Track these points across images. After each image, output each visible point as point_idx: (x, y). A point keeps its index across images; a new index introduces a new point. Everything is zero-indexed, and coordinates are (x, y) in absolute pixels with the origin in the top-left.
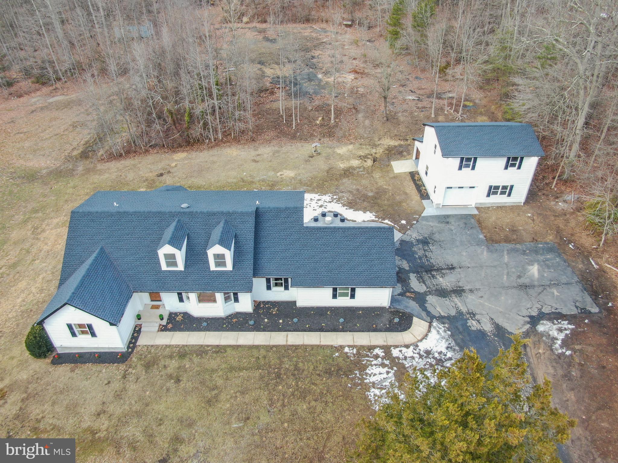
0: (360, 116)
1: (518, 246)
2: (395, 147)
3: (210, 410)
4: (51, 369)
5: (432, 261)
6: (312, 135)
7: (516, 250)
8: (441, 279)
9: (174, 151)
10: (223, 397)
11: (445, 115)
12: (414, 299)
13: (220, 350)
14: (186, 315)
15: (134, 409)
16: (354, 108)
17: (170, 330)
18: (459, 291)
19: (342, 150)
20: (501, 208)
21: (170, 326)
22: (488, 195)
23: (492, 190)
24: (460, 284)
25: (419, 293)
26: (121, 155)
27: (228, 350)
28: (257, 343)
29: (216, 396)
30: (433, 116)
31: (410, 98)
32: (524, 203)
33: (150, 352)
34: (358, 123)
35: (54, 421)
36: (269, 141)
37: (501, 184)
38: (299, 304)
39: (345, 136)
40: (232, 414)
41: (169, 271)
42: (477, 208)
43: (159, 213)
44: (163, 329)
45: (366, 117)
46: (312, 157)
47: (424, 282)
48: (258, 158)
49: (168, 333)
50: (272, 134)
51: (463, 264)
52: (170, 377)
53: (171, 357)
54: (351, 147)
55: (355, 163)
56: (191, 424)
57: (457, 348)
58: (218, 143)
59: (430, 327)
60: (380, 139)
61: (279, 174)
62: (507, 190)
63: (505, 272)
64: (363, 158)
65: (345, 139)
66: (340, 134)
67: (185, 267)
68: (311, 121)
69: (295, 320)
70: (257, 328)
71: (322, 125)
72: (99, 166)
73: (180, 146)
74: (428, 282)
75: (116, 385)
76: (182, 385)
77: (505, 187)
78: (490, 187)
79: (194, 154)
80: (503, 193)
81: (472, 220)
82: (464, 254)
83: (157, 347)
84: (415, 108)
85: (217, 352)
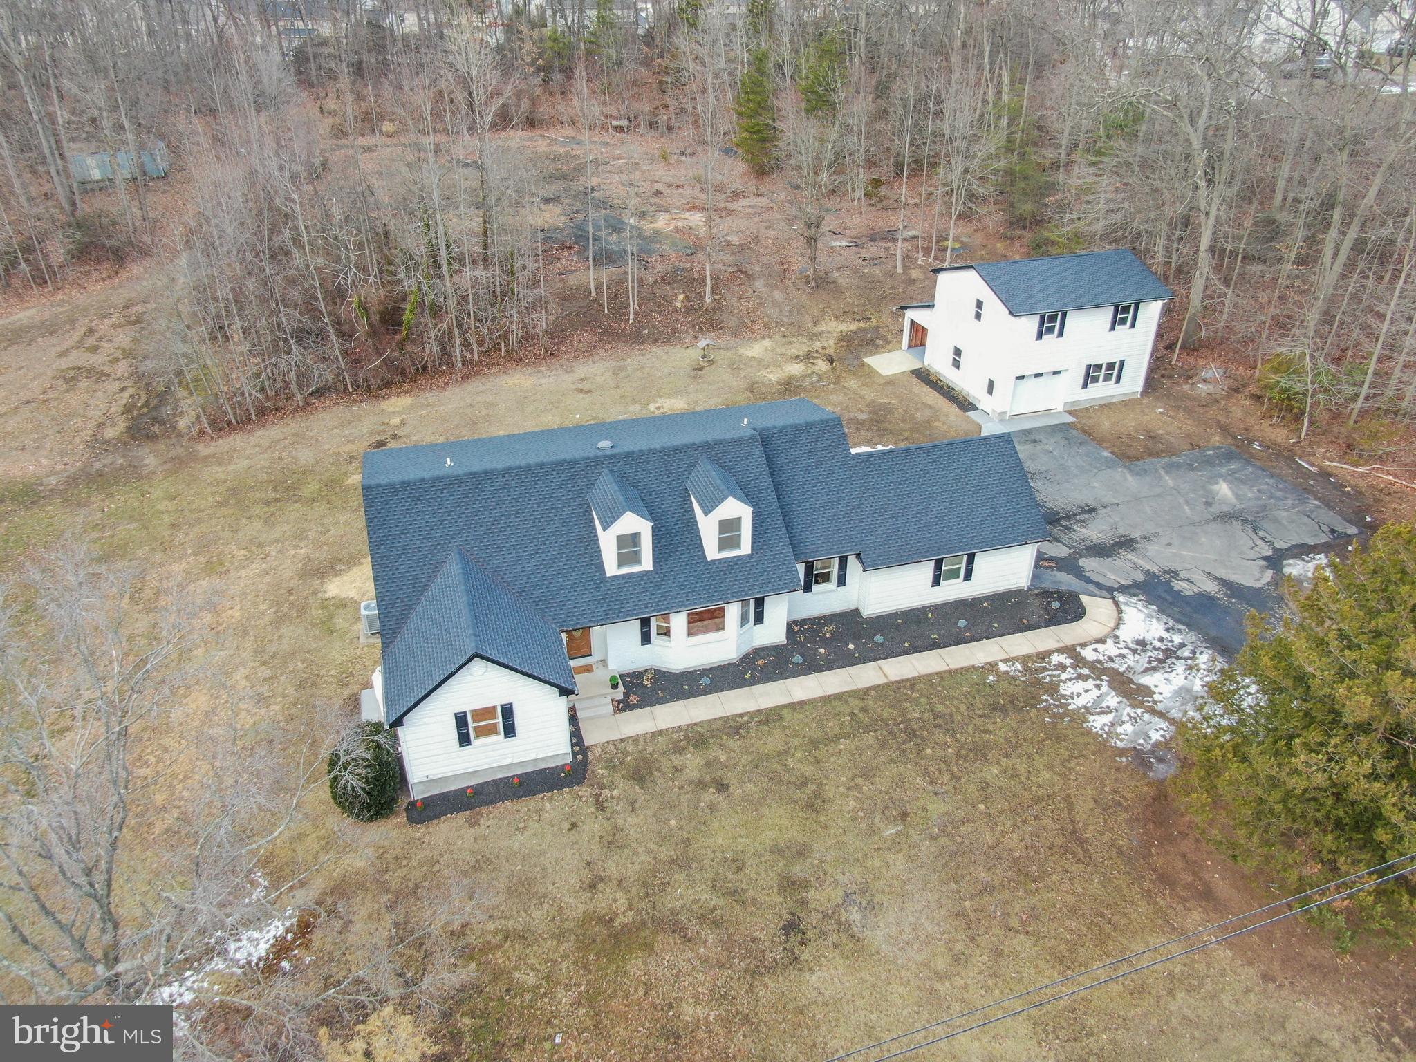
0: (759, 284)
1: (1175, 459)
2: (855, 333)
3: (822, 819)
4: (419, 832)
5: (1047, 505)
6: (675, 331)
7: (1178, 466)
8: (1083, 530)
9: (376, 397)
10: (830, 791)
11: (920, 267)
12: (1059, 569)
13: (770, 717)
14: (661, 676)
15: (662, 856)
16: (741, 271)
17: (639, 706)
18: (1127, 543)
19: (756, 349)
20: (1107, 406)
21: (634, 699)
22: (1085, 386)
23: (1091, 375)
24: (1121, 531)
25: (1061, 558)
27: (788, 714)
28: (832, 690)
29: (818, 794)
30: (899, 271)
31: (839, 244)
32: (1142, 394)
33: (625, 752)
34: (760, 298)
35: (499, 924)
36: (589, 351)
37: (1104, 360)
38: (868, 611)
39: (743, 325)
40: (870, 815)
41: (623, 576)
42: (1070, 413)
44: (623, 706)
45: (772, 287)
46: (701, 369)
47: (1057, 540)
48: (585, 385)
49: (636, 711)
50: (587, 338)
51: (1105, 500)
52: (701, 784)
53: (678, 749)
54: (767, 343)
55: (796, 369)
56: (803, 852)
57: (1182, 627)
58: (473, 370)
59: (1117, 604)
60: (816, 323)
61: (652, 407)
62: (1114, 370)
63: (1181, 500)
64: (807, 357)
65: (746, 330)
66: (733, 322)
67: (656, 561)
68: (663, 304)
69: (879, 638)
70: (812, 666)
71: (689, 310)
72: (203, 449)
73: (387, 384)
74: (1065, 538)
75: (594, 826)
76: (736, 790)
77: (1111, 366)
78: (1089, 367)
79: (431, 397)
80: (1108, 378)
81: (1074, 432)
82: (1096, 485)
83: (635, 739)
84: (860, 261)
85: (766, 722)
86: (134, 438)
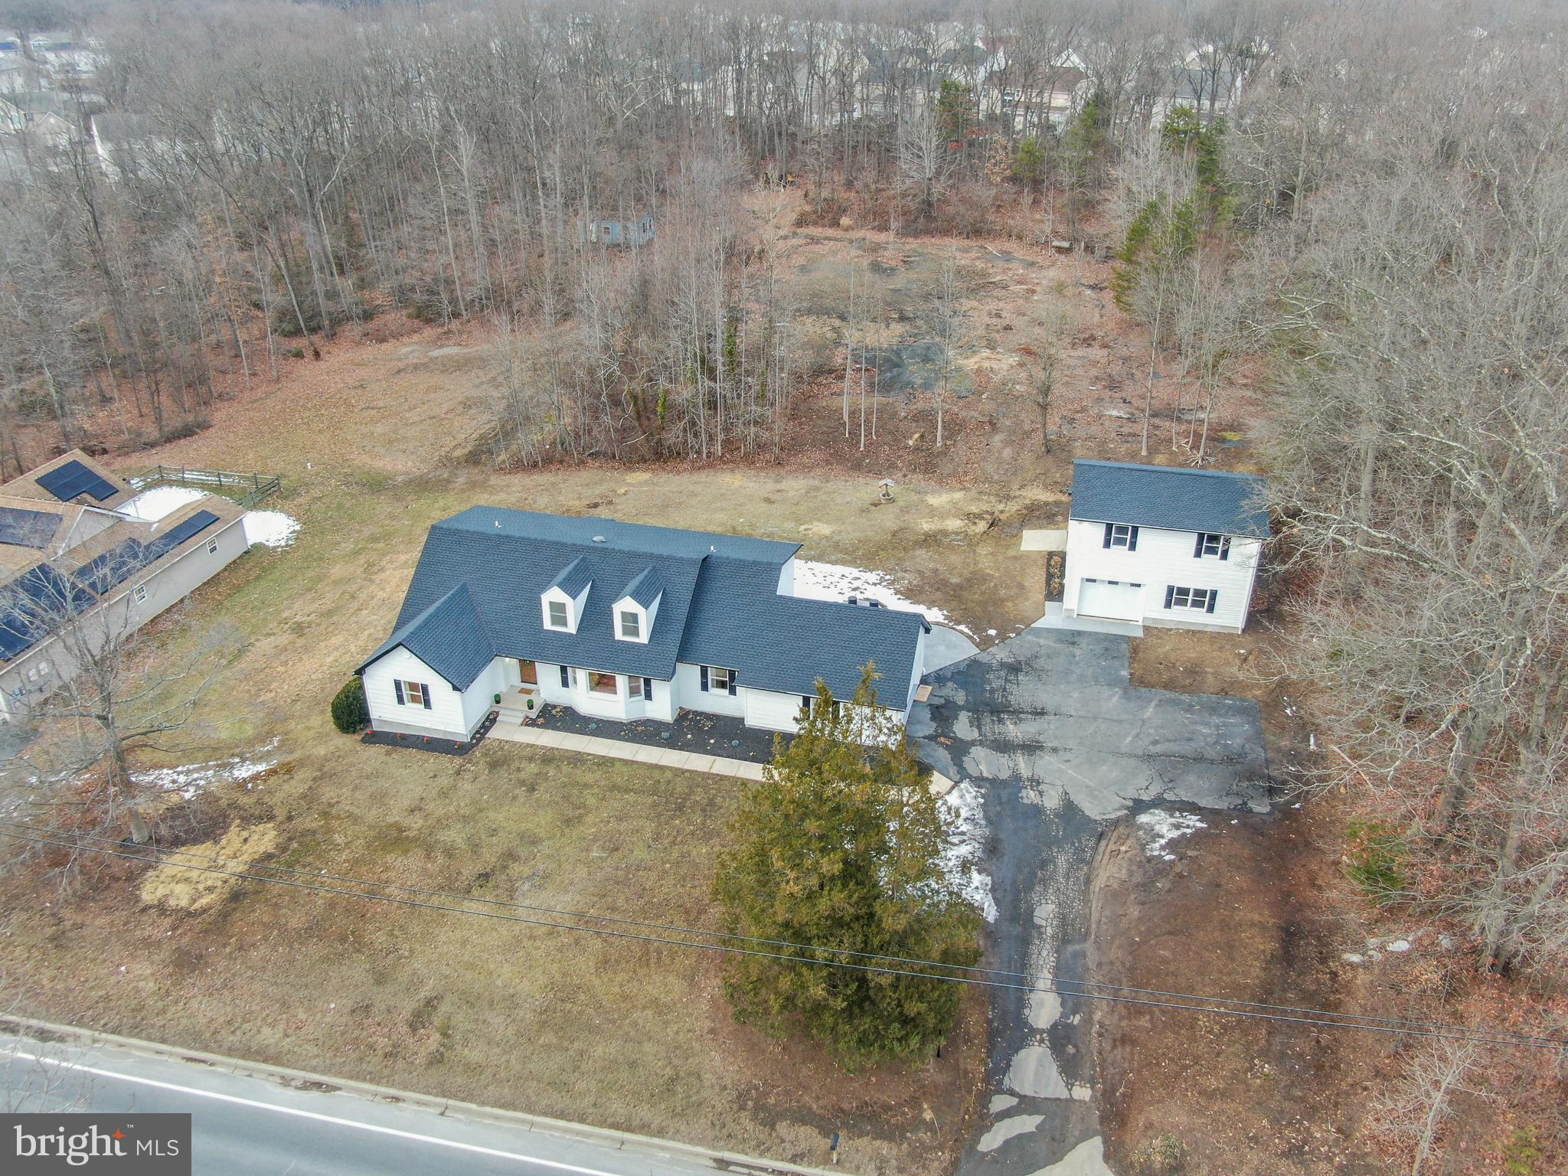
0: (997, 438)
1: (1186, 698)
2: (1047, 504)
3: (567, 830)
4: (360, 747)
5: (1011, 698)
6: (893, 466)
7: (1175, 703)
8: (1011, 727)
9: (630, 468)
10: (590, 819)
11: (1172, 453)
12: (947, 747)
13: (605, 762)
14: (569, 711)
15: (462, 812)
16: (990, 422)
17: (539, 726)
18: (1032, 748)
19: (939, 499)
20: (1194, 634)
21: (541, 721)
22: (1168, 605)
23: (1176, 596)
24: (1041, 738)
25: (961, 740)
26: (535, 465)
27: (618, 764)
28: (663, 763)
29: (580, 817)
30: (1144, 453)
31: (1115, 413)
32: (1244, 631)
33: (502, 749)
34: (989, 451)
35: (352, 809)
36: (807, 469)
37: (1192, 585)
38: (751, 722)
39: (954, 474)
40: (595, 840)
41: (554, 632)
42: (1146, 628)
43: (557, 543)
44: (530, 723)
45: (1007, 443)
46: (875, 505)
47: (979, 728)
48: (777, 497)
49: (536, 729)
50: (818, 455)
51: (1064, 710)
52: (523, 783)
53: (531, 759)
54: (958, 495)
55: (953, 524)
56: (534, 841)
57: (983, 822)
58: (712, 462)
59: (953, 788)
60: (1022, 487)
61: (802, 528)
62: (1205, 599)
63: (1134, 732)
64: (972, 518)
65: (955, 479)
66: (946, 467)
67: (581, 628)
68: (897, 438)
69: (735, 742)
70: (672, 744)
71: (917, 449)
72: (494, 480)
73: (643, 460)
74: (986, 729)
75: (444, 781)
76: (537, 795)
77: (1199, 593)
78: (1170, 589)
79: (663, 477)
80: (1197, 604)
81: (1124, 646)
82: (1076, 695)
83: (515, 743)
84: (1114, 434)
85: (599, 765)
86: (466, 461)
